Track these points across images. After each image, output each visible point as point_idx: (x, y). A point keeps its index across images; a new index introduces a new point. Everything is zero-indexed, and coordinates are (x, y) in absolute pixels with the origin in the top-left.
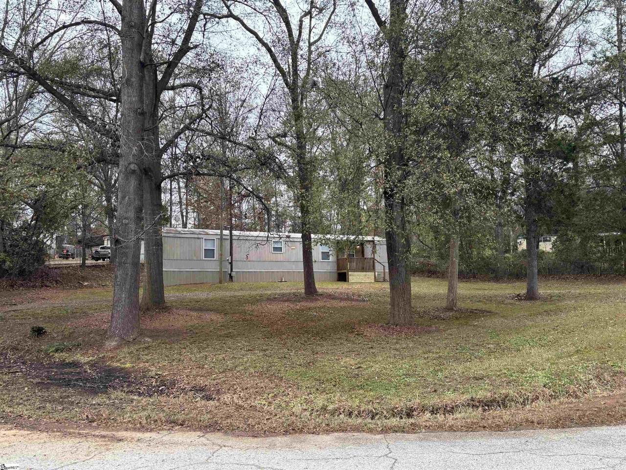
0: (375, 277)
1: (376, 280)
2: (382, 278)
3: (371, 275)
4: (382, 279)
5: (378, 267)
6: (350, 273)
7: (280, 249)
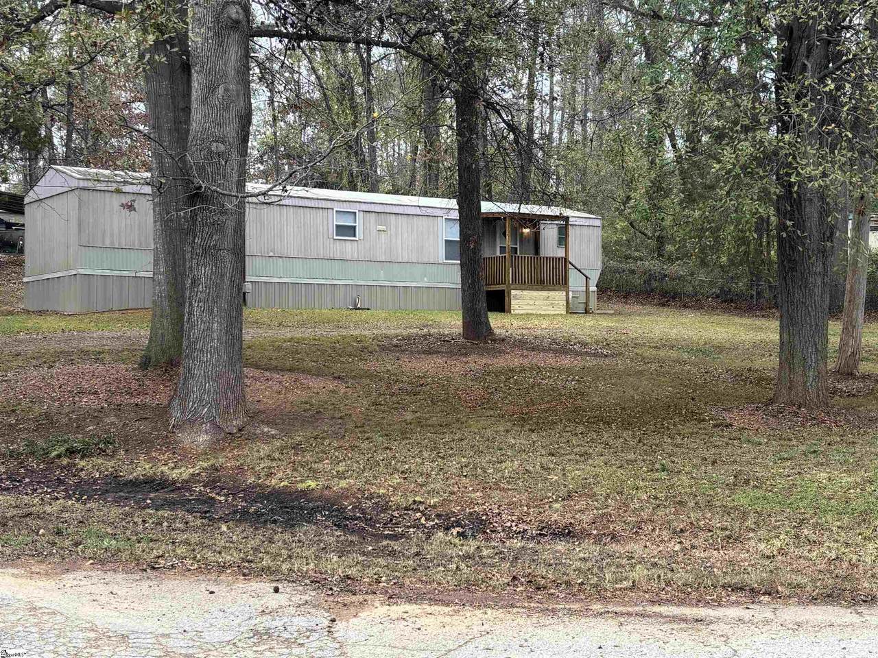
0: (568, 302)
1: (570, 311)
2: (583, 306)
3: (558, 296)
4: (581, 308)
5: (575, 280)
6: (513, 292)
7: (351, 231)
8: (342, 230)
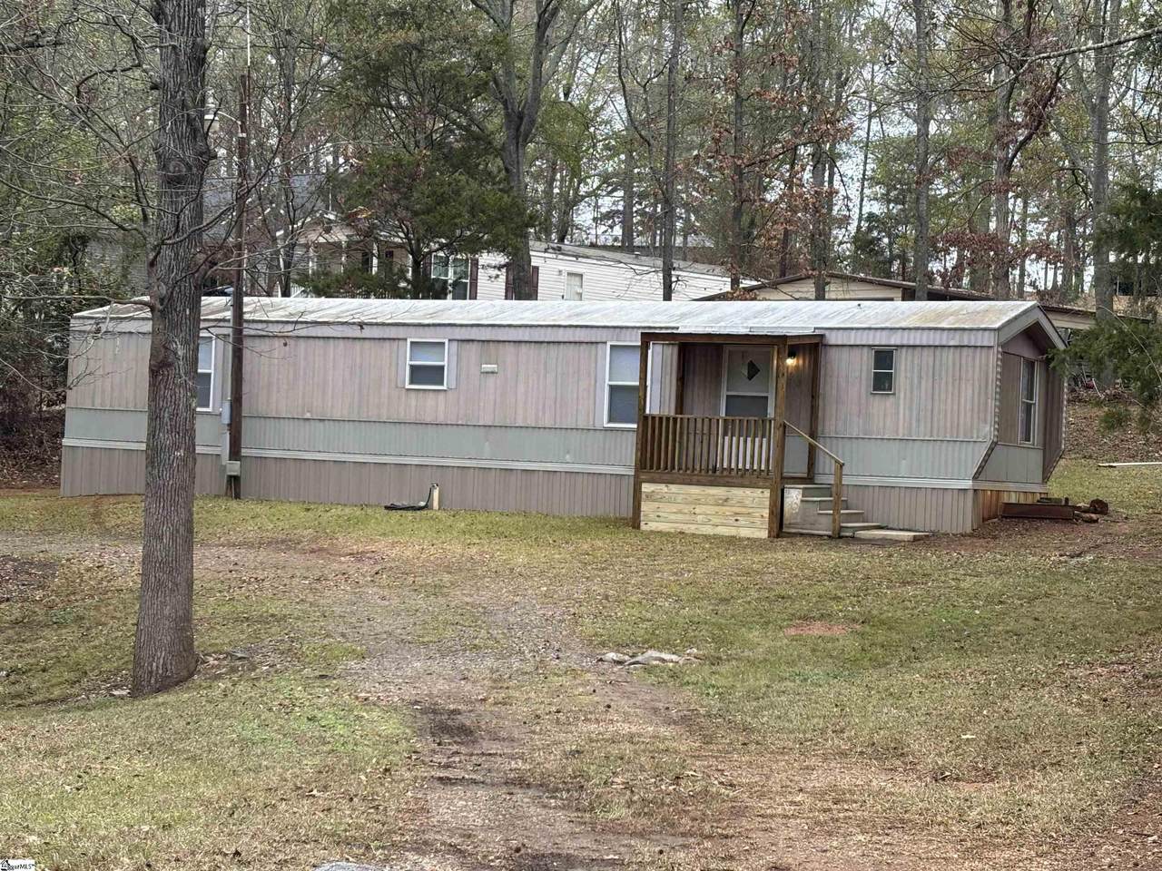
2: (828, 522)
3: (752, 498)
4: (824, 526)
7: (434, 374)
8: (419, 374)
